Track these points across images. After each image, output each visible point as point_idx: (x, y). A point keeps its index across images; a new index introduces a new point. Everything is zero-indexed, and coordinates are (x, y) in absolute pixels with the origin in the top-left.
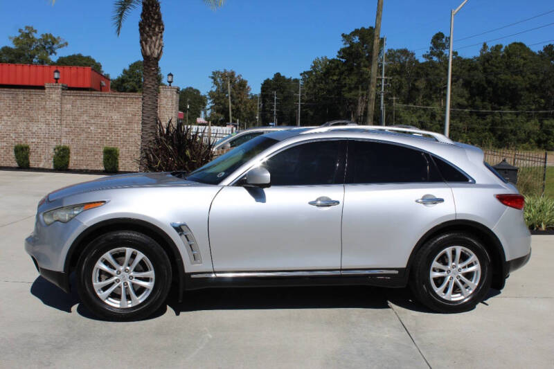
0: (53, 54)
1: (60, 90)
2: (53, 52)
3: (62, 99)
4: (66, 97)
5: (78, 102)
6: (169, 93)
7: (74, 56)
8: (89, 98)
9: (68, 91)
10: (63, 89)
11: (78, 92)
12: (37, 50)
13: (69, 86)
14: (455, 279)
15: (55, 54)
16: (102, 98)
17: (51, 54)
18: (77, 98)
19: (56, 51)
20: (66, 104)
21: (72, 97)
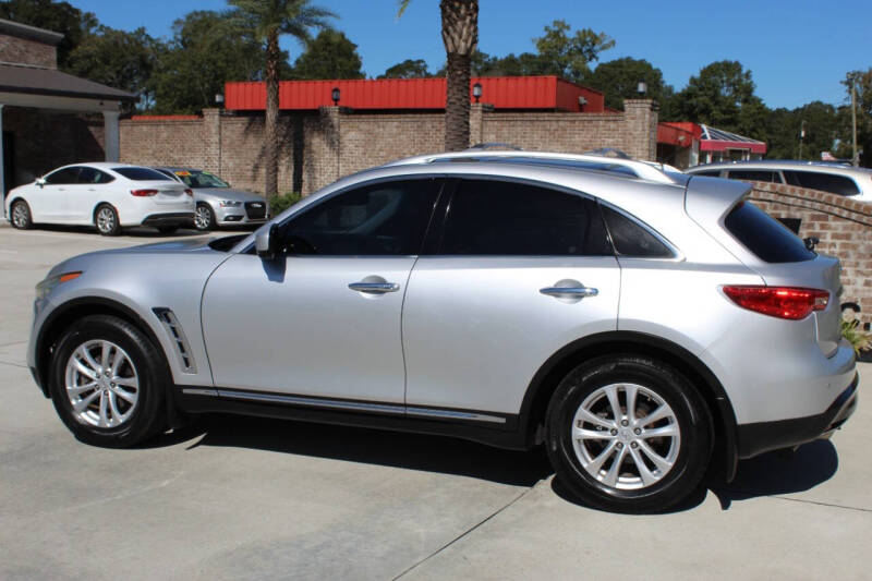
0: (594, 60)
1: (479, 113)
2: (593, 57)
3: (482, 127)
4: (489, 123)
5: (505, 131)
6: (638, 112)
7: (621, 61)
8: (519, 123)
9: (492, 115)
10: (484, 112)
11: (505, 114)
12: (569, 54)
13: (495, 106)
14: (627, 447)
15: (597, 59)
16: (538, 123)
17: (590, 60)
18: (504, 123)
19: (598, 55)
20: (488, 134)
21: (496, 123)
